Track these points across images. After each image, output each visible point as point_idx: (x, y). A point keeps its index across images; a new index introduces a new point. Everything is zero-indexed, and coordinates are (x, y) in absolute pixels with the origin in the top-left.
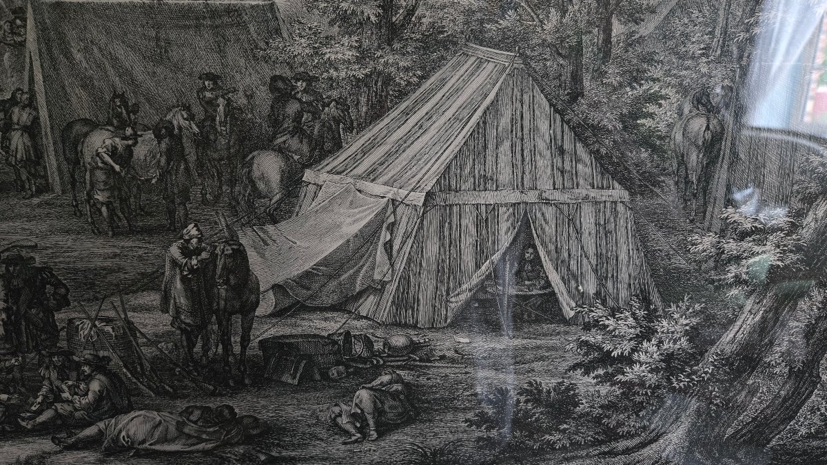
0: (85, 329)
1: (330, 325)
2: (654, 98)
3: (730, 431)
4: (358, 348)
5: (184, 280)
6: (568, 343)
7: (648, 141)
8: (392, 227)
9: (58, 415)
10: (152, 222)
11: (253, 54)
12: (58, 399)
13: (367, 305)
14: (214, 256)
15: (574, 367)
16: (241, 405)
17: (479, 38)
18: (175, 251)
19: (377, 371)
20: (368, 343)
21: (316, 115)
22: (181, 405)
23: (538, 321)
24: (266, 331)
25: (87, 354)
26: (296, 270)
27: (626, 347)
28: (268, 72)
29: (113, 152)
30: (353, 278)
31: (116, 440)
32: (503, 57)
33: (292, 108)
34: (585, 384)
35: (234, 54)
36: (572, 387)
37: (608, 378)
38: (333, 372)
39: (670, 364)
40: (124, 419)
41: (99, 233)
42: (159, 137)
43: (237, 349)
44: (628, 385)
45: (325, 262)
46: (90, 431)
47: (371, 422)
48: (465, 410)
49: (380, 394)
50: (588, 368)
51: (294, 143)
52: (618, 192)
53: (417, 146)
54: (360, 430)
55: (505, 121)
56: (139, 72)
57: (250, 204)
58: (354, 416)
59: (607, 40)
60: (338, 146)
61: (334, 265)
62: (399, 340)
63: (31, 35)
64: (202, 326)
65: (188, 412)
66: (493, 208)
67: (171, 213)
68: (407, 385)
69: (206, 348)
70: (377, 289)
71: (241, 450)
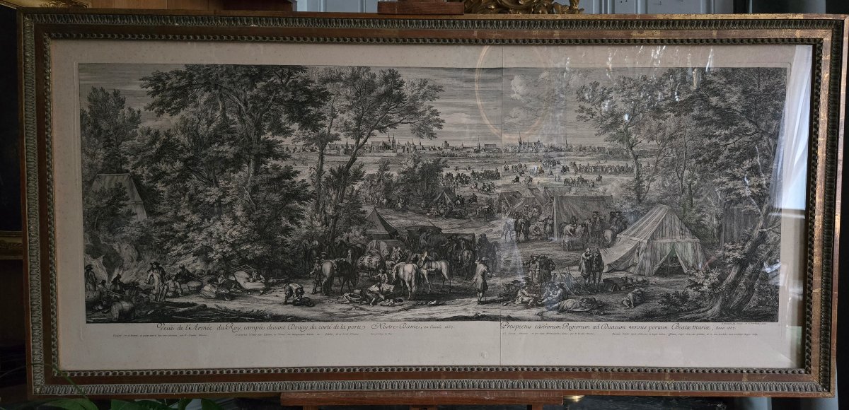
0: (558, 276)
1: (621, 275)
2: (705, 216)
3: (732, 306)
4: (629, 281)
5: (585, 263)
6: (686, 280)
7: (703, 226)
8: (639, 249)
9: (548, 300)
10: (578, 248)
11: (606, 207)
12: (549, 296)
13: (632, 270)
14: (593, 256)
15: (687, 287)
16: (597, 298)
17: (661, 202)
18: (583, 255)
19: (634, 288)
20: (632, 280)
21: (621, 221)
22: (581, 297)
23: (677, 273)
24: (604, 277)
25: (558, 283)
26: (614, 260)
27: (701, 281)
28: (610, 211)
29: (571, 230)
30: (628, 263)
31: (563, 308)
32: (667, 207)
33: (615, 219)
34: (691, 291)
35: (602, 206)
36: (687, 293)
37: (697, 290)
38: (622, 288)
39: (713, 286)
40: (566, 301)
41: (565, 250)
42: (582, 227)
43: (597, 281)
44: (703, 292)
45: (621, 258)
46: (556, 305)
47: (632, 303)
48: (658, 299)
49: (635, 294)
50: (691, 287)
51: (615, 227)
52: (697, 240)
53: (645, 229)
54: (629, 305)
55: (667, 222)
56: (579, 211)
57: (603, 243)
58: (627, 301)
59: (692, 203)
60: (626, 228)
61: (623, 259)
62: (640, 279)
63: (554, 203)
64: (589, 275)
65: (583, 299)
66: (665, 244)
67: (583, 245)
68: (642, 292)
69: (589, 282)
70: (634, 265)
71: (596, 311)
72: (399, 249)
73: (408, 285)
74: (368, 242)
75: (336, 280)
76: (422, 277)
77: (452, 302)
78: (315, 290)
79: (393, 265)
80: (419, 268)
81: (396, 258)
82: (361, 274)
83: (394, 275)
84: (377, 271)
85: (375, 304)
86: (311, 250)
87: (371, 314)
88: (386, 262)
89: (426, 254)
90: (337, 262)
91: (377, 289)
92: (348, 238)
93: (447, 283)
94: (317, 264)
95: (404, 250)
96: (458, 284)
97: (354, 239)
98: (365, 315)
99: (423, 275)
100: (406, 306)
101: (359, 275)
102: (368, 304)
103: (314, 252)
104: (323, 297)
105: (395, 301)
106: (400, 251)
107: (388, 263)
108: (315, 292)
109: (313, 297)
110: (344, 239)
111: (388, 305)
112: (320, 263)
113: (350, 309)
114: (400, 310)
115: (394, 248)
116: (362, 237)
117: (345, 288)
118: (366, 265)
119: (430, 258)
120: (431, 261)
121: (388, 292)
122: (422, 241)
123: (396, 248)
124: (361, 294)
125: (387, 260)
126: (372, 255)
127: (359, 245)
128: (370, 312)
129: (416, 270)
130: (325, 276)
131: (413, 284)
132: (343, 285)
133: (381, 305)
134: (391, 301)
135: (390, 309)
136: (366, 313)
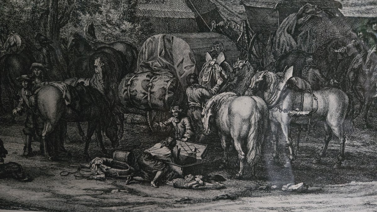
72: (221, 58)
73: (238, 146)
74: (142, 41)
75: (72, 130)
76: (273, 128)
77: (342, 188)
78: (28, 147)
79: (203, 99)
80: (270, 108)
81: (213, 82)
82: (128, 117)
83: (206, 122)
84: (166, 110)
85: (161, 182)
86: (8, 56)
87: (152, 203)
88: (189, 91)
89: (289, 74)
90: (70, 88)
91: (165, 151)
92: (91, 29)
93: (334, 146)
94: (24, 92)
95: (233, 62)
96: (364, 149)
97: (106, 31)
98: (139, 204)
99: (278, 125)
100: (232, 190)
101: (123, 120)
102: (145, 183)
103: (16, 63)
104: (47, 164)
105: (206, 179)
106: (222, 65)
107: (193, 93)
108: (29, 153)
109: (27, 163)
110: (84, 31)
111: (190, 188)
112: (32, 89)
113: (108, 191)
114: (217, 199)
115: (209, 57)
116: (127, 25)
117: (94, 147)
118: (140, 96)
119: (300, 83)
120: (302, 91)
121: (191, 158)
122: (284, 38)
123: (215, 55)
124: (130, 160)
125: (189, 85)
126: (153, 74)
127: (120, 47)
128: (150, 199)
129: (262, 112)
130: (46, 119)
131: (251, 143)
132: (88, 141)
133: (176, 186)
134: (199, 178)
135: (196, 195)
136: (142, 200)
